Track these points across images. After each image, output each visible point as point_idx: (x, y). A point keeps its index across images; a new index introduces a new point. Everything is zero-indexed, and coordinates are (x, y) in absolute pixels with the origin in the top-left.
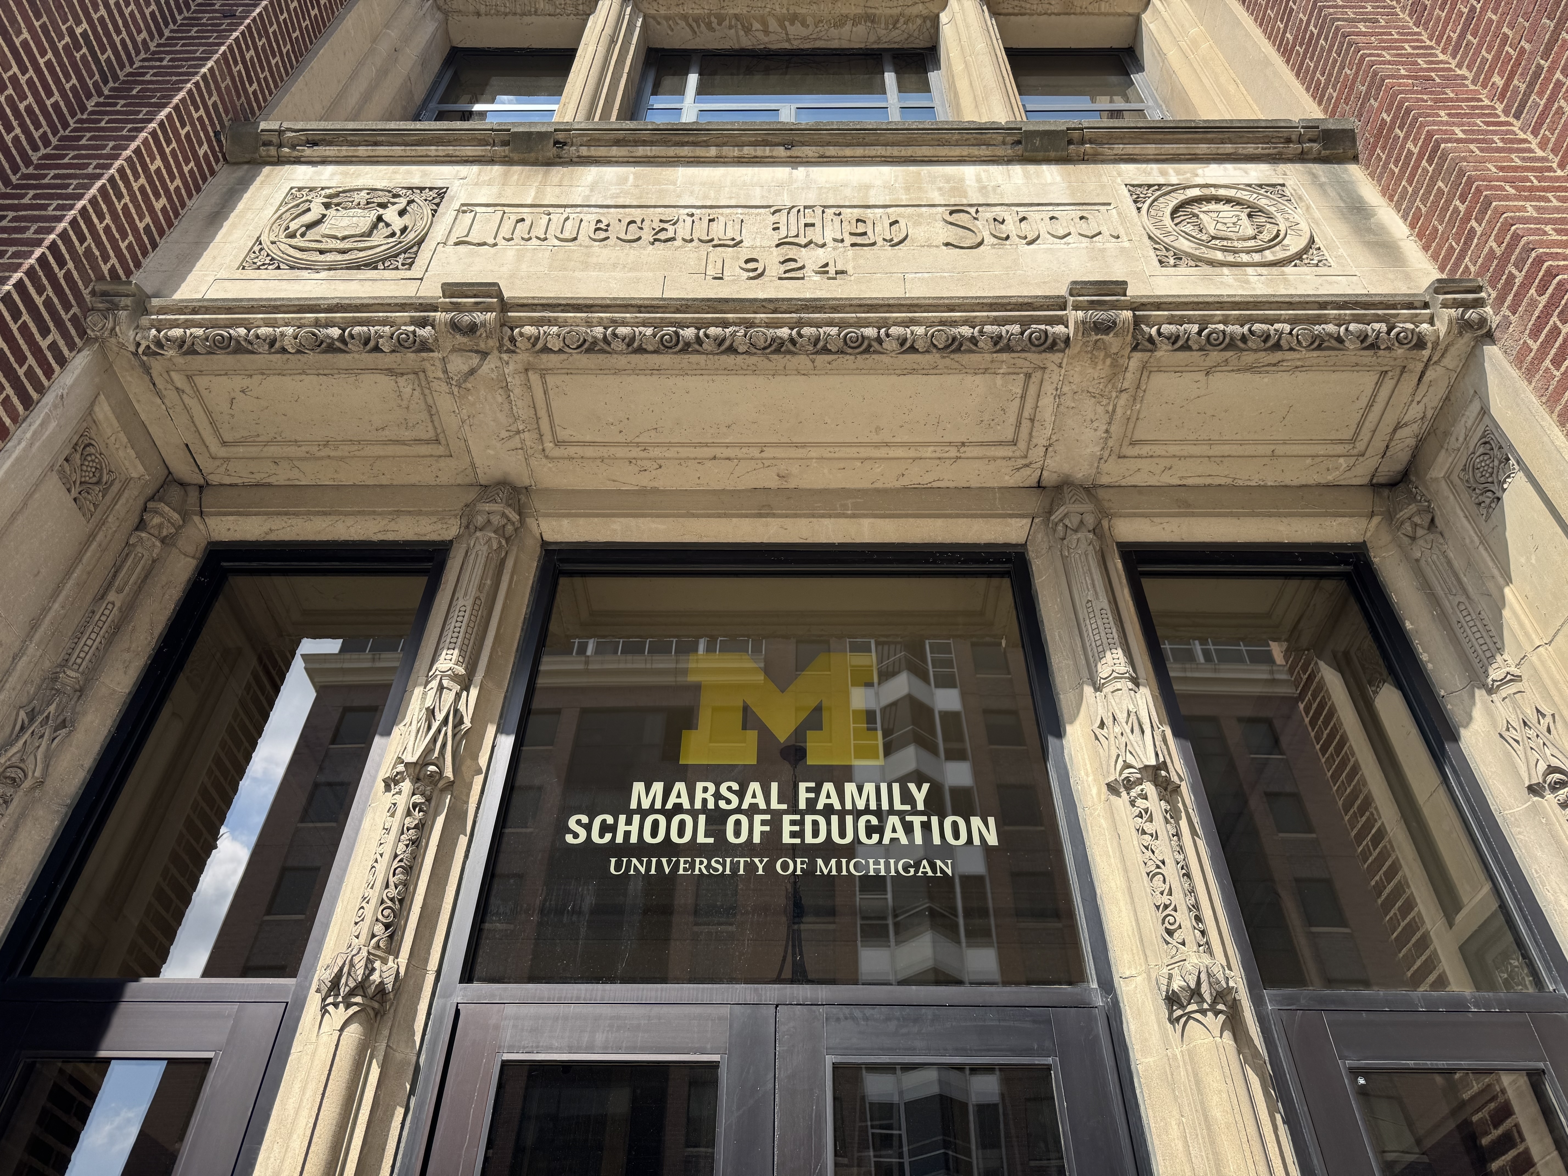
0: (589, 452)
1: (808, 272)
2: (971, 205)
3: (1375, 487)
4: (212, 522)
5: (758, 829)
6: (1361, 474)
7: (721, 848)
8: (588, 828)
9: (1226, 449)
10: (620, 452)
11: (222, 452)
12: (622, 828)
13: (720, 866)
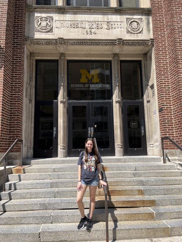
0: (71, 51)
1: (92, 33)
2: (109, 22)
3: (144, 54)
4: (35, 57)
5: (88, 86)
6: (143, 53)
7: (85, 87)
8: (73, 85)
9: (130, 51)
10: (74, 51)
11: (35, 50)
12: (76, 85)
13: (85, 89)
